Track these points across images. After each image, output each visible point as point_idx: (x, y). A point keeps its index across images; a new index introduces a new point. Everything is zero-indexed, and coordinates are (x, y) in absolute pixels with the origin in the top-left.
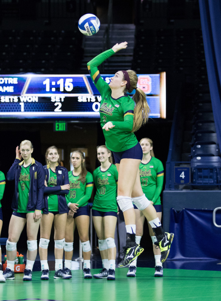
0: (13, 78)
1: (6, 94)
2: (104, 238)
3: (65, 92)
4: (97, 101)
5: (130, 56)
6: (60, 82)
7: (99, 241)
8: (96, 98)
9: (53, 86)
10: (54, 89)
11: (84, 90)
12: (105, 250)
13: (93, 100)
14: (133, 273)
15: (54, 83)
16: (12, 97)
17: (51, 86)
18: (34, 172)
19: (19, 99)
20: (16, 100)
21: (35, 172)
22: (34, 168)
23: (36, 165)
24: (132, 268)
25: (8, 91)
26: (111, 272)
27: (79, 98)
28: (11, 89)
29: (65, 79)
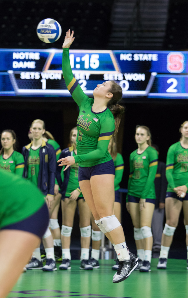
0: (34, 52)
1: (27, 70)
2: (140, 227)
3: (90, 69)
4: (124, 79)
5: (162, 31)
6: (86, 58)
7: (135, 229)
8: (124, 76)
9: (78, 63)
10: (78, 66)
11: (111, 67)
12: (141, 240)
13: (121, 78)
14: (164, 265)
15: (78, 60)
16: (33, 74)
17: (76, 63)
18: (44, 154)
19: (40, 75)
20: (37, 77)
21: (46, 154)
22: (45, 151)
23: (47, 147)
24: (162, 260)
25: (29, 67)
26: (145, 263)
27: (105, 76)
28: (32, 65)
29: (90, 55)
